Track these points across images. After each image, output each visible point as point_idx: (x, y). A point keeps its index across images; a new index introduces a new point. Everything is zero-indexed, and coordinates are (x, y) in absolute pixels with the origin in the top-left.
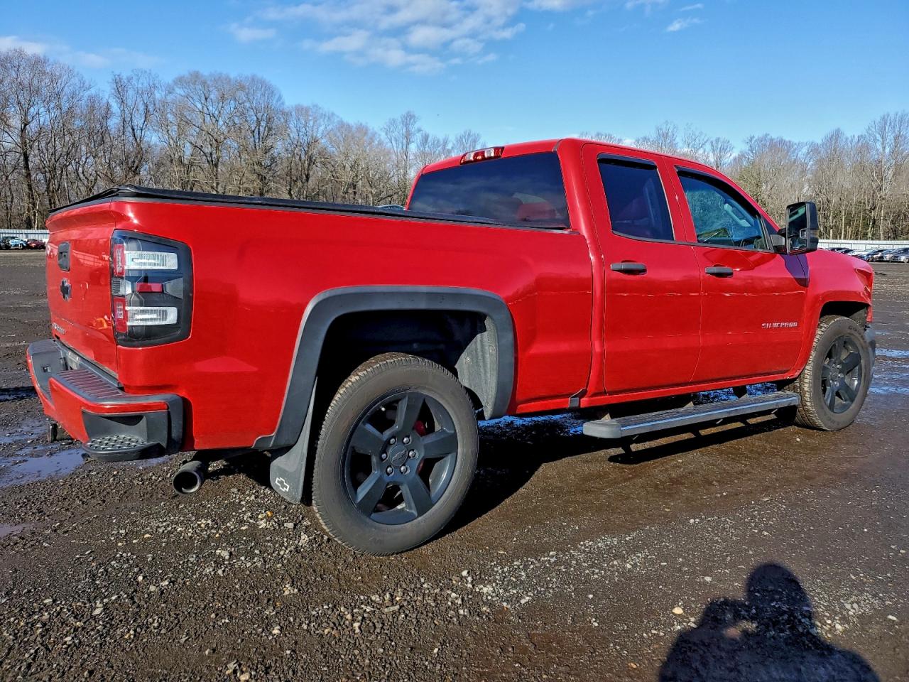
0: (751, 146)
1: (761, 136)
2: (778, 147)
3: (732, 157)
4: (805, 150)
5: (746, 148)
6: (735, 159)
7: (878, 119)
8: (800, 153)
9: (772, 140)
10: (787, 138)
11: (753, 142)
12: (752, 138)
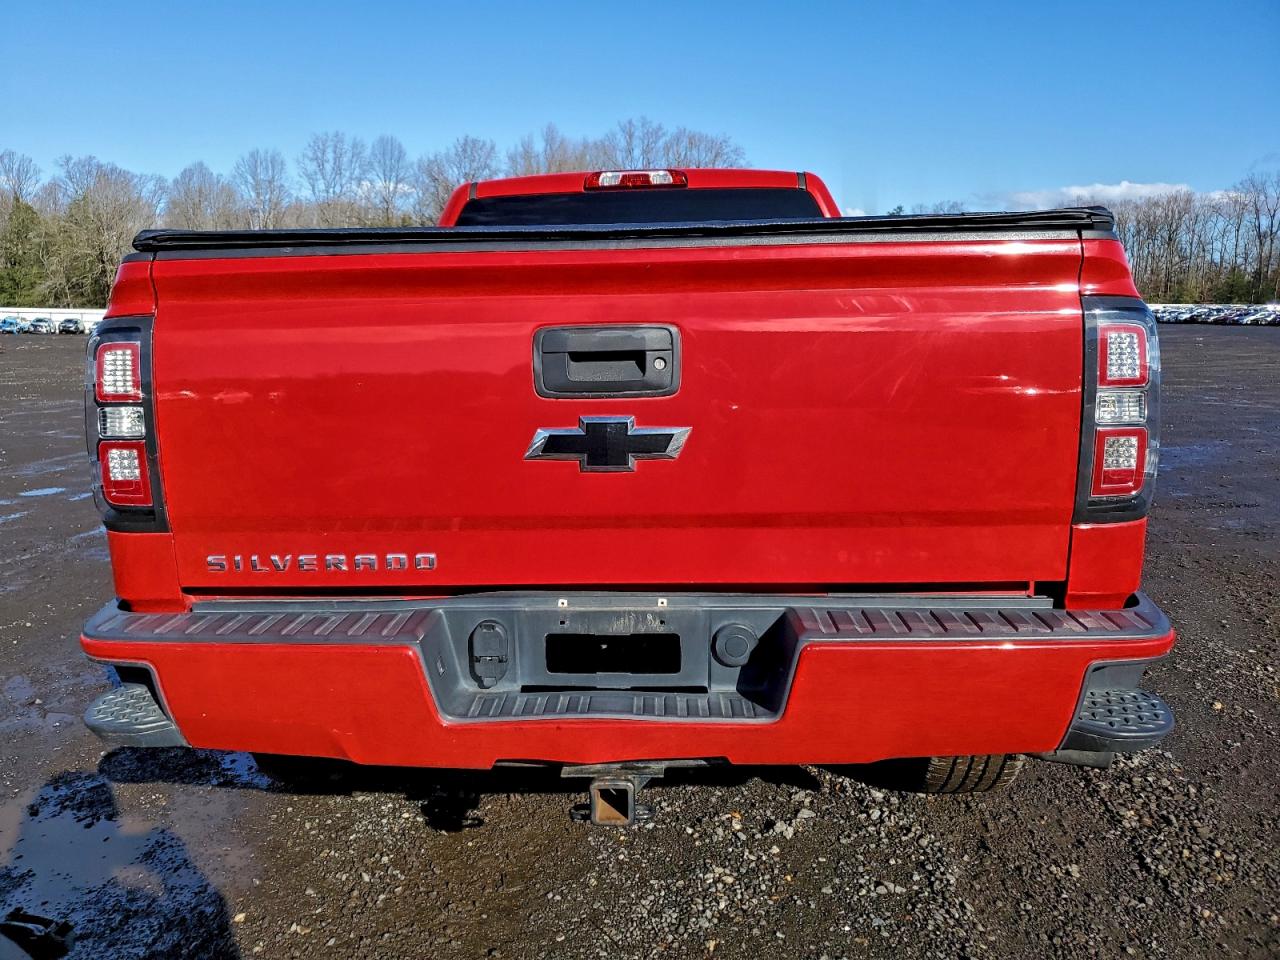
0: (68, 172)
1: (83, 157)
2: (109, 177)
3: (38, 186)
4: (151, 186)
5: (61, 173)
6: (44, 189)
7: (247, 156)
8: (144, 190)
9: (99, 167)
10: (122, 165)
11: (71, 166)
12: (68, 160)
